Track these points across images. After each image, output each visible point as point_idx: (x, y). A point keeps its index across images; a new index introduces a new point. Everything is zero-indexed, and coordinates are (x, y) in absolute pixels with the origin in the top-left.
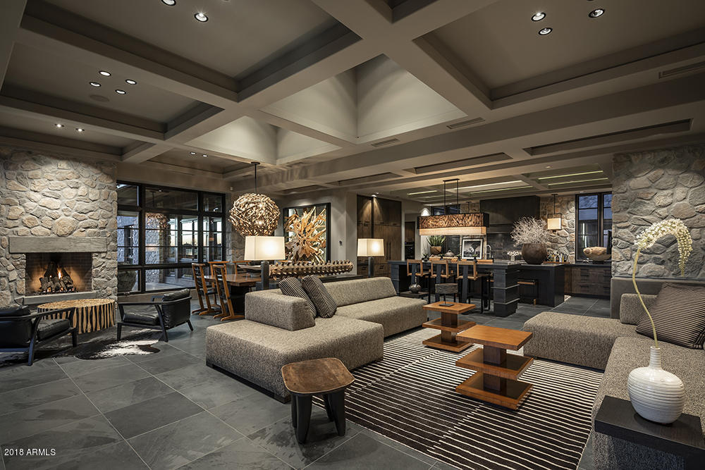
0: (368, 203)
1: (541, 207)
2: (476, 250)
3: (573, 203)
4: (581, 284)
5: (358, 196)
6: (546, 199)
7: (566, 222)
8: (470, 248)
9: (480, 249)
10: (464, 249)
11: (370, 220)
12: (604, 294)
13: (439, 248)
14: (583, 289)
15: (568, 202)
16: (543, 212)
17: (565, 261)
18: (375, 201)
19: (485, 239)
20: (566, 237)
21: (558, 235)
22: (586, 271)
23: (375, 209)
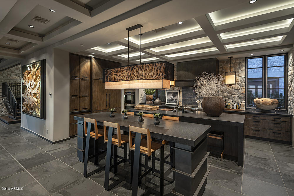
0: (87, 62)
1: (219, 67)
2: (175, 98)
3: (244, 64)
4: (254, 128)
5: (70, 54)
6: (223, 61)
7: (238, 78)
8: (171, 97)
9: (177, 97)
10: (167, 97)
11: (88, 76)
12: (273, 138)
13: (151, 96)
14: (255, 132)
15: (240, 63)
16: (221, 71)
17: (239, 108)
18: (93, 61)
19: (181, 90)
20: (238, 90)
21: (232, 88)
22: (258, 118)
23: (93, 67)
